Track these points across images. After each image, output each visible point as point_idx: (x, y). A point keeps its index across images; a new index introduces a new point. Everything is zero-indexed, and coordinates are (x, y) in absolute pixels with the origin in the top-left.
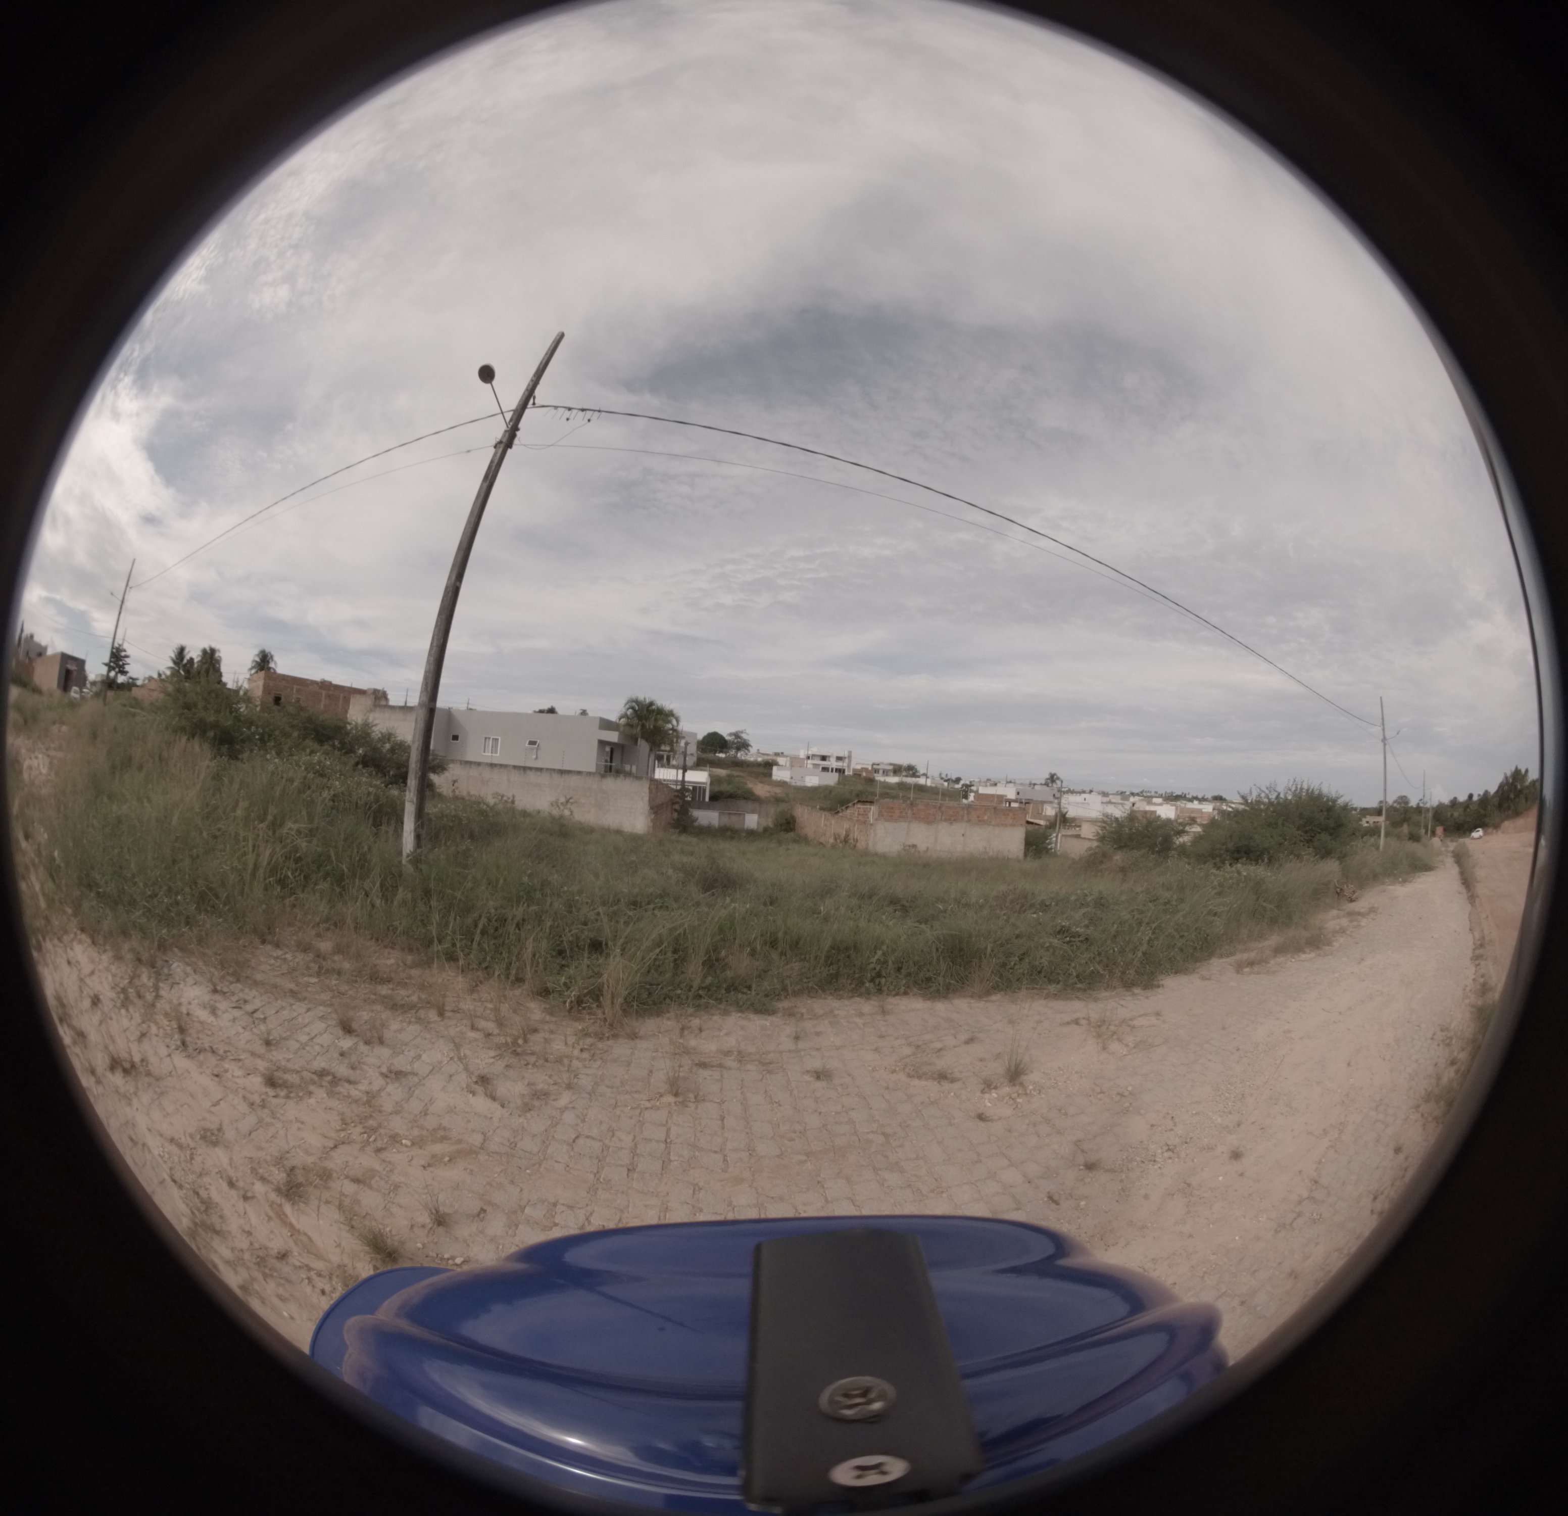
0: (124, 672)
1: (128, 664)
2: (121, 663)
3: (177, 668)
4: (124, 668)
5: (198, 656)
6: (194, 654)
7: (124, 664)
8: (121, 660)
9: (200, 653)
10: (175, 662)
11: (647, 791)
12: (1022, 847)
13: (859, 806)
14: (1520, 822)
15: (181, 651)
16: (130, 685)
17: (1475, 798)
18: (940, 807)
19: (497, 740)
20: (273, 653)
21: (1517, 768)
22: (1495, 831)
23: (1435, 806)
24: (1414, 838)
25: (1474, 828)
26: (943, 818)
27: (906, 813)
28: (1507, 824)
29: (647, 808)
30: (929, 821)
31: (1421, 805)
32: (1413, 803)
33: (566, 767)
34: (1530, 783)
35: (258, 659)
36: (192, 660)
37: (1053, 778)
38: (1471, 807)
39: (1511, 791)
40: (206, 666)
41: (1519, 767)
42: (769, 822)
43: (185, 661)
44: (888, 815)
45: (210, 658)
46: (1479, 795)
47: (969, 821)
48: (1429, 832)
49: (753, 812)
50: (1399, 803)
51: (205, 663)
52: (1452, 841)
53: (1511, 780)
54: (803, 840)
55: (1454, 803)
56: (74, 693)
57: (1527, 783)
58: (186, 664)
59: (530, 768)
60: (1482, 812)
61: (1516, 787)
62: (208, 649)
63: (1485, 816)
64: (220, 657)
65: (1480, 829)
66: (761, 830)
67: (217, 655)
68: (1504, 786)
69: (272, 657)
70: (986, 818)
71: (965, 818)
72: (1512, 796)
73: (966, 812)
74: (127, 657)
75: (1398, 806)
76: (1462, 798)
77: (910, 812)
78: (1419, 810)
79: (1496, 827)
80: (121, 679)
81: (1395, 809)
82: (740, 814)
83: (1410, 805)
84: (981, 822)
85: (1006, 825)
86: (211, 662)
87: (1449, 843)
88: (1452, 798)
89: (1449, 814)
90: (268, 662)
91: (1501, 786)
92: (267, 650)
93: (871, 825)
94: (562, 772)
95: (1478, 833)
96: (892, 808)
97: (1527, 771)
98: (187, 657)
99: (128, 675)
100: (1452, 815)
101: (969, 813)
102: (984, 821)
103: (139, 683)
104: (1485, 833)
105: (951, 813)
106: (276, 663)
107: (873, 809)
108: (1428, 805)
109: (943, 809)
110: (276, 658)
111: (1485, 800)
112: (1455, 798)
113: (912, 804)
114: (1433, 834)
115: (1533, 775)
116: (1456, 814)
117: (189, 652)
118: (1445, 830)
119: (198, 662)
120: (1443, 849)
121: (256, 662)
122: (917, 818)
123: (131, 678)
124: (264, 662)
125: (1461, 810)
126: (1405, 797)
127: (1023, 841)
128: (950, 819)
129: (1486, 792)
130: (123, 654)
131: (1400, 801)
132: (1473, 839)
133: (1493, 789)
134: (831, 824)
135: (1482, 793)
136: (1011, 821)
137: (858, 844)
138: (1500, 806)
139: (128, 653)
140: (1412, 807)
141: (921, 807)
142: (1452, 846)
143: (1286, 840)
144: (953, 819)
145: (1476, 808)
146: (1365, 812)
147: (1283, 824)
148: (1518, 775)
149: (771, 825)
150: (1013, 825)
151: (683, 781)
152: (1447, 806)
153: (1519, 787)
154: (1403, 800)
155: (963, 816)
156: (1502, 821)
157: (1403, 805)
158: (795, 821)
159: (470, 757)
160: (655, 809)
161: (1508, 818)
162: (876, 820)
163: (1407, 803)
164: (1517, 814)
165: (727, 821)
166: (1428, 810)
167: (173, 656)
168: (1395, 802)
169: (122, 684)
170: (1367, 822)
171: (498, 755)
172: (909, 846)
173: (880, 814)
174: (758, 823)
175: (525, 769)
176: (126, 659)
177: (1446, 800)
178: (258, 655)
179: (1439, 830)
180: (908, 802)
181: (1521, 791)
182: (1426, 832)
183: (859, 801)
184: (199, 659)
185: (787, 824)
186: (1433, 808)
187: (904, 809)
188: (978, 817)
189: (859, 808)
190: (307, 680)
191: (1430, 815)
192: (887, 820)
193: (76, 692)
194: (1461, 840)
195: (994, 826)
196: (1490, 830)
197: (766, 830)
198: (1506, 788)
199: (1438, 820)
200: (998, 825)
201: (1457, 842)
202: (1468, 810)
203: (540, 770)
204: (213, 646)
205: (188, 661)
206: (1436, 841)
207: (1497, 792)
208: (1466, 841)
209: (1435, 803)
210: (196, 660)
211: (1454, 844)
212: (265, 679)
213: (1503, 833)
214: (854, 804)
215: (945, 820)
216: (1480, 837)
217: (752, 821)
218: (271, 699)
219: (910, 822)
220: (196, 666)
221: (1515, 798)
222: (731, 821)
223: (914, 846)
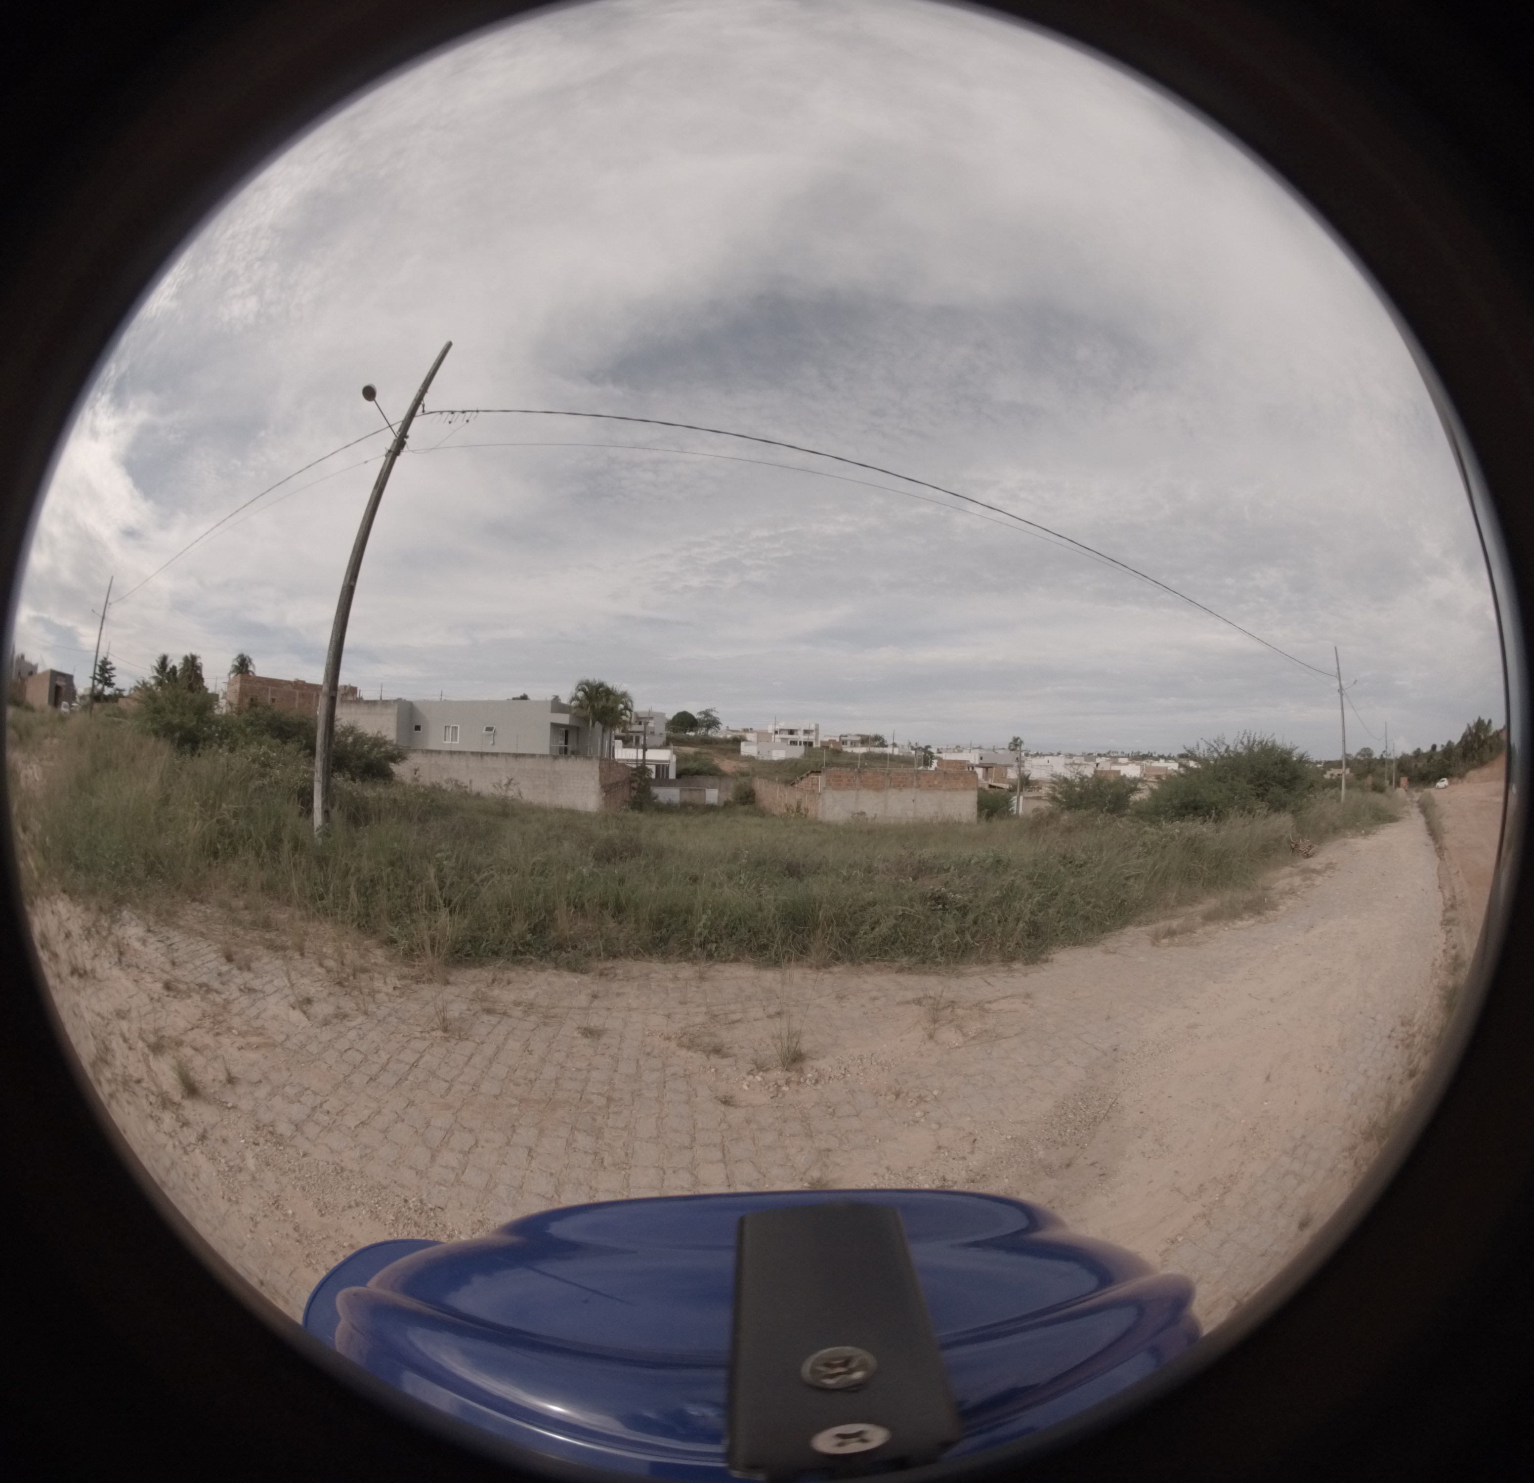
0: (111, 685)
1: (114, 676)
2: (107, 675)
3: (161, 677)
4: (110, 680)
5: (180, 663)
6: (176, 662)
7: (110, 677)
8: (107, 673)
9: (182, 661)
10: (158, 671)
11: (598, 770)
12: (975, 810)
13: (812, 776)
14: (1486, 771)
15: (164, 661)
16: (117, 697)
17: (1439, 749)
18: (888, 774)
19: (456, 728)
20: (251, 657)
21: (1479, 720)
22: (1460, 781)
23: (1398, 757)
24: (1378, 789)
25: (1439, 778)
26: (892, 784)
27: (854, 781)
28: (1472, 773)
29: (599, 787)
30: (878, 788)
31: (1385, 756)
32: (1377, 755)
33: (520, 751)
34: (1494, 734)
35: (236, 664)
36: (174, 668)
37: (1016, 744)
38: (1435, 758)
39: (1474, 742)
40: (188, 673)
41: (1482, 718)
42: (729, 796)
43: (168, 670)
44: (836, 784)
45: (192, 665)
46: (1442, 746)
47: (919, 786)
48: (1394, 783)
49: (713, 787)
50: (1363, 755)
51: (187, 670)
52: (1417, 791)
53: (1474, 731)
54: (763, 813)
55: (1418, 754)
56: (64, 707)
57: (1491, 734)
58: (169, 673)
59: (487, 754)
60: (1447, 762)
61: (1479, 737)
62: (189, 657)
63: (1450, 766)
64: (201, 664)
65: (1445, 779)
66: (722, 804)
67: (199, 661)
68: (1467, 737)
69: (250, 660)
70: (936, 783)
71: (915, 784)
72: (1476, 746)
73: (915, 778)
74: (113, 669)
75: (1362, 758)
76: (1426, 749)
77: (858, 780)
78: (1382, 761)
79: (1461, 776)
80: (108, 691)
81: (1359, 761)
82: (700, 790)
83: (1374, 757)
84: (931, 787)
85: (957, 789)
86: (193, 669)
87: (1415, 794)
88: (1415, 749)
89: (1413, 765)
90: (247, 666)
91: (1464, 737)
92: (246, 654)
93: (820, 794)
94: (517, 756)
95: (1443, 783)
96: (840, 777)
97: (1490, 722)
98: (170, 666)
99: (115, 687)
100: (1416, 766)
101: (918, 779)
102: (934, 786)
103: (125, 694)
104: (1450, 783)
105: (900, 779)
106: (254, 667)
107: (821, 779)
108: (1392, 757)
109: (892, 775)
110: (254, 662)
111: (1449, 750)
112: (1419, 749)
113: (859, 772)
114: (1398, 784)
115: (1498, 724)
116: (1420, 765)
117: (171, 660)
118: (1409, 780)
119: (182, 669)
120: (1408, 799)
121: (236, 666)
122: (865, 785)
123: (118, 689)
124: (242, 665)
125: (1425, 761)
126: (1368, 749)
127: (976, 805)
128: (899, 786)
129: (1450, 743)
130: (108, 667)
131: (1363, 753)
132: (1439, 788)
133: (1456, 740)
134: (785, 795)
135: (1445, 744)
136: (962, 785)
137: (809, 814)
138: (1464, 756)
139: (114, 665)
140: (1376, 759)
141: (869, 774)
142: (1417, 796)
143: (1236, 794)
144: (902, 785)
145: (1440, 758)
146: (1329, 765)
147: (1233, 779)
148: (1481, 726)
149: (731, 799)
150: (965, 789)
151: (644, 760)
152: (1411, 757)
153: (1482, 737)
154: (1367, 752)
155: (912, 782)
156: (1467, 771)
157: (1366, 757)
158: (754, 794)
159: (432, 746)
160: (608, 789)
161: (1474, 767)
162: (824, 789)
163: (1370, 755)
164: (1482, 763)
165: (687, 796)
166: (1391, 761)
167: (156, 665)
168: (1359, 754)
169: (110, 696)
170: (1332, 775)
171: (458, 742)
172: (858, 814)
173: (828, 783)
174: (719, 798)
175: (482, 754)
176: (112, 671)
177: (1410, 751)
178: (236, 659)
179: (1404, 781)
180: (856, 770)
181: (1484, 742)
182: (1391, 783)
183: (812, 772)
184: (182, 666)
185: (747, 798)
186: (1397, 759)
187: (852, 777)
188: (928, 782)
189: (813, 778)
190: (281, 681)
191: (1394, 766)
192: (834, 789)
193: (65, 707)
194: (1426, 790)
195: (945, 790)
196: (1455, 780)
197: (727, 804)
198: (1469, 738)
199: (1402, 771)
200: (949, 790)
201: (1422, 792)
202: (1432, 761)
203: (495, 755)
204: (194, 653)
205: (171, 669)
206: (1401, 792)
207: (1460, 742)
208: (1432, 790)
209: (1398, 754)
210: (178, 668)
211: (1420, 794)
212: (241, 682)
213: (1469, 782)
214: (808, 775)
215: (895, 786)
216: (1446, 787)
217: (712, 796)
218: (247, 701)
219: (858, 790)
220: (178, 674)
221: (1479, 748)
222: (694, 797)
223: (863, 813)
